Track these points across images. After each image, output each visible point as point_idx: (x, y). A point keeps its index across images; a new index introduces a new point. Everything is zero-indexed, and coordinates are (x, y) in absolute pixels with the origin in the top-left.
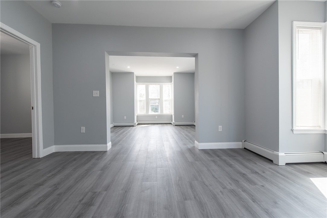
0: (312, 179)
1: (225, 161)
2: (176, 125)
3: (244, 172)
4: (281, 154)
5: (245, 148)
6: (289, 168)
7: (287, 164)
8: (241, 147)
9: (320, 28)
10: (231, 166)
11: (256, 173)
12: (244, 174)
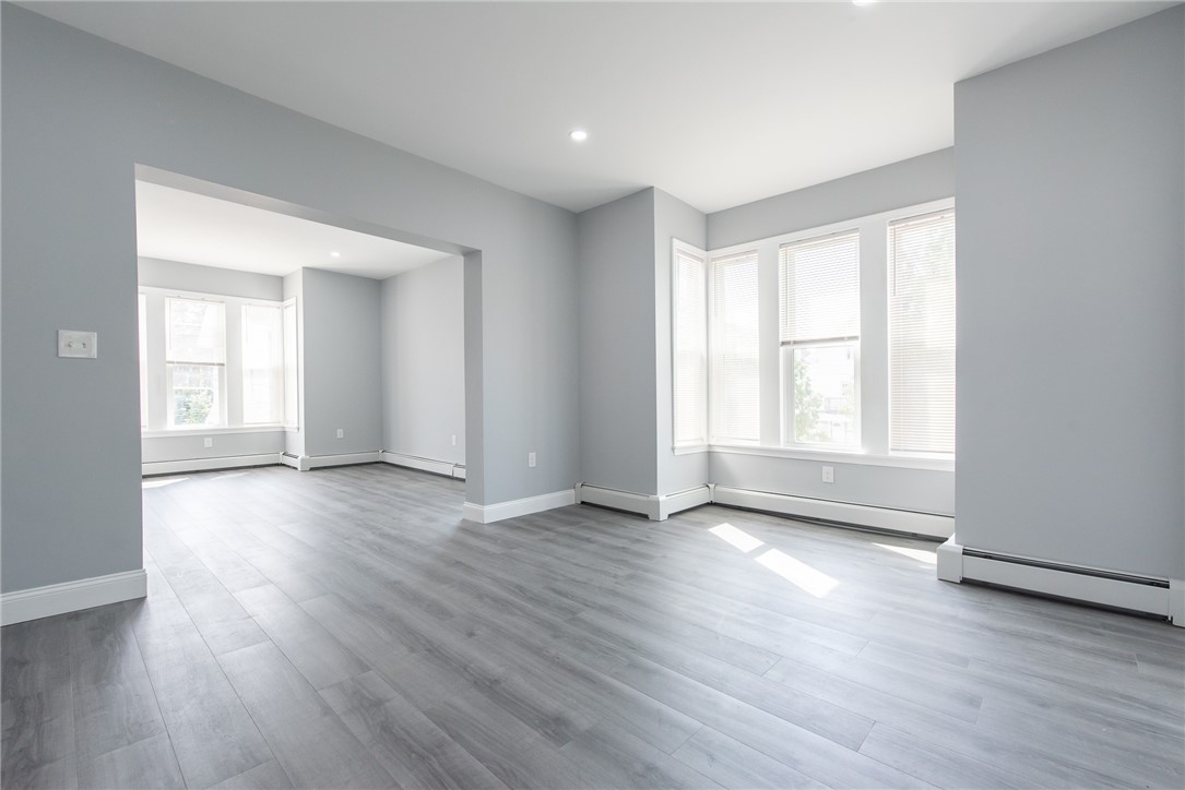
0: (711, 530)
1: (571, 535)
2: (312, 469)
3: (621, 545)
4: (662, 498)
5: (583, 503)
6: (675, 522)
7: (670, 516)
8: (573, 502)
9: (702, 260)
10: (588, 540)
11: (638, 541)
12: (623, 548)
